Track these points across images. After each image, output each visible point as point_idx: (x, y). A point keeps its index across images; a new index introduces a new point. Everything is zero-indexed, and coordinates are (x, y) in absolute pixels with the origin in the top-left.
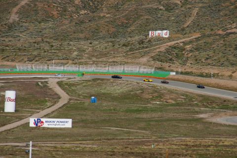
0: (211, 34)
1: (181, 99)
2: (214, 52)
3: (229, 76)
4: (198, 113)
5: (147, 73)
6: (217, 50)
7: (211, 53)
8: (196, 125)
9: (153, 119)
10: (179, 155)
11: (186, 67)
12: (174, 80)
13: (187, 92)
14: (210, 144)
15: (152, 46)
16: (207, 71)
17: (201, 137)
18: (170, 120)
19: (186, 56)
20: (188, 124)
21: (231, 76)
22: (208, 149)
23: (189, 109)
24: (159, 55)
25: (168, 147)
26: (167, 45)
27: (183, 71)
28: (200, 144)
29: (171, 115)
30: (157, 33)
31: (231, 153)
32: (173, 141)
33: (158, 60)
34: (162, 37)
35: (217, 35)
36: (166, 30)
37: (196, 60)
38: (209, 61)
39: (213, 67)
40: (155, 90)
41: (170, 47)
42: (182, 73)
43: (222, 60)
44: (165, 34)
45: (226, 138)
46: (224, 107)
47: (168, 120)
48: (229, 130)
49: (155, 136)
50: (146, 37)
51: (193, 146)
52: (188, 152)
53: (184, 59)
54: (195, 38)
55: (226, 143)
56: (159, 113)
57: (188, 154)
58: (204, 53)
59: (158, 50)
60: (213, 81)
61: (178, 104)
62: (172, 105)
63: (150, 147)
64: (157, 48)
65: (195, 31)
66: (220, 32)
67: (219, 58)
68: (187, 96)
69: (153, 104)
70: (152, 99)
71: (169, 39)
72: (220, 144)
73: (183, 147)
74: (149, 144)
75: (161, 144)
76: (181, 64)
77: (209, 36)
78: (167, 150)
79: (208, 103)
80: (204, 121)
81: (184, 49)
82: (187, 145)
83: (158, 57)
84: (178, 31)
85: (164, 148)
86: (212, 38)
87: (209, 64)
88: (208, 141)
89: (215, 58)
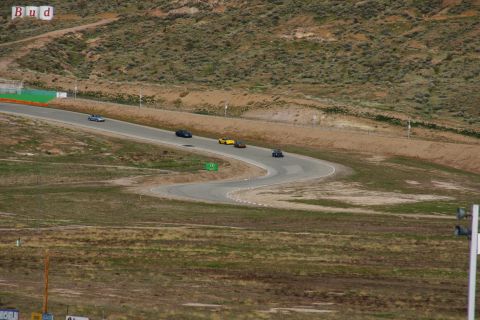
0: (139, 16)
1: (78, 148)
2: (145, 54)
3: (175, 102)
4: (112, 175)
5: (8, 93)
6: (150, 50)
7: (139, 55)
8: (108, 200)
9: (19, 188)
10: (72, 261)
11: (88, 81)
12: (63, 108)
13: (90, 133)
14: (134, 237)
15: (17, 37)
16: (130, 92)
17: (116, 225)
18: (56, 191)
19: (90, 60)
20: (91, 198)
21: (178, 103)
22: (130, 247)
23: (93, 168)
24: (33, 57)
25: (50, 244)
26: (49, 37)
27: (83, 89)
28: (115, 239)
29: (56, 180)
30: (29, 10)
31: (176, 257)
32: (60, 232)
33: (31, 67)
34: (40, 20)
35: (150, 19)
36: (47, 4)
37: (109, 69)
38: (135, 71)
39: (144, 83)
40: (24, 128)
41: (56, 39)
42: (79, 94)
43: (161, 70)
44: (44, 13)
45: (166, 226)
46: (164, 164)
47: (50, 190)
48: (172, 211)
49: (22, 222)
50: (5, 18)
51: (100, 242)
52: (90, 255)
53: (85, 66)
54: (108, 24)
55: (166, 237)
56: (32, 176)
57: (90, 258)
58: (126, 55)
59: (30, 46)
60: (143, 111)
61: (71, 158)
62: (60, 159)
63: (11, 245)
64: (29, 42)
65: (106, 10)
66: (158, 13)
67: (155, 66)
68: (89, 140)
69: (20, 157)
70: (17, 147)
71: (53, 24)
72: (155, 239)
73: (81, 244)
74: (9, 238)
75: (34, 238)
76: (77, 75)
77: (135, 20)
78: (47, 250)
79: (132, 156)
80: (124, 191)
81: (85, 46)
82: (88, 241)
83: (30, 60)
84: (72, 8)
85: (41, 246)
86: (141, 24)
87: (135, 77)
88: (130, 232)
89: (147, 65)
